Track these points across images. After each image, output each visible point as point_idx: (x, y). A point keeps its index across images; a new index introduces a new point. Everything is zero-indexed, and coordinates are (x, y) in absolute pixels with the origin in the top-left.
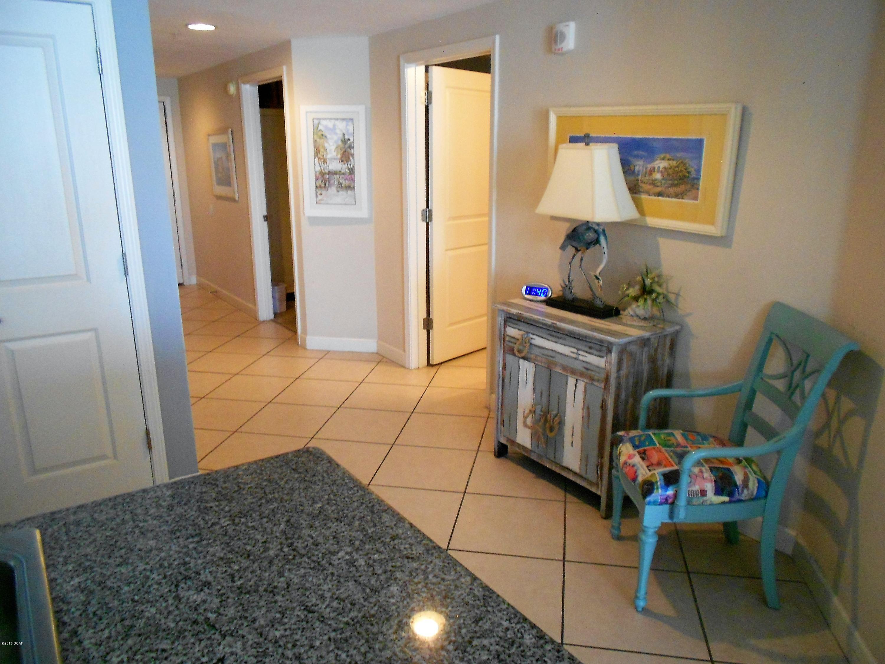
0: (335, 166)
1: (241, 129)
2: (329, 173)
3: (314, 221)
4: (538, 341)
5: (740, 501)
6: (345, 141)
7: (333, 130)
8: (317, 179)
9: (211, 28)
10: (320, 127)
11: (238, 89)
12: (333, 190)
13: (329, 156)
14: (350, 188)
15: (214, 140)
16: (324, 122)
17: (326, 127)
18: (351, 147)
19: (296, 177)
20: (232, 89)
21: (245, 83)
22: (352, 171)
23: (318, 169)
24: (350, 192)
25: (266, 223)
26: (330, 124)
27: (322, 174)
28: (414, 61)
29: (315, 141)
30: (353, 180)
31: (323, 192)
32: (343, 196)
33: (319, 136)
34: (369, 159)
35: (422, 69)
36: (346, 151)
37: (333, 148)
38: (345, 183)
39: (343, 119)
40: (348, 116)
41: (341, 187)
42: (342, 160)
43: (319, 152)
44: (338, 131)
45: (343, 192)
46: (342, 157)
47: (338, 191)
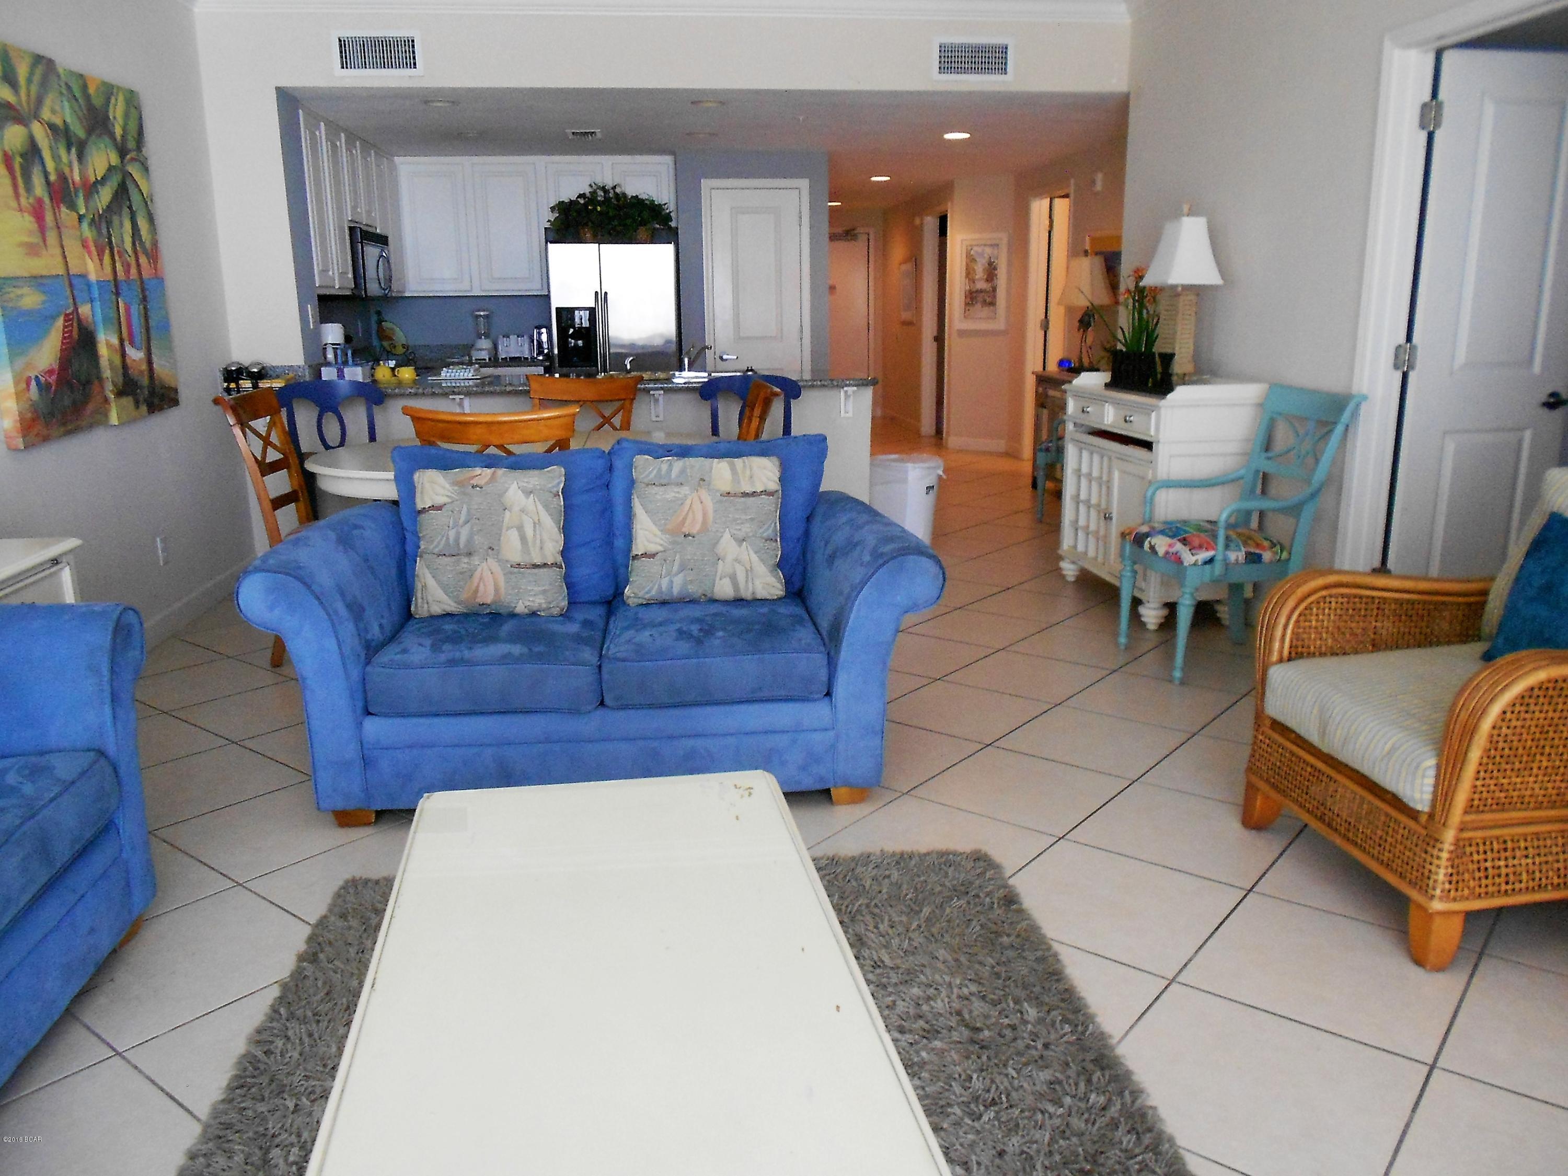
0: (981, 285)
1: (922, 258)
2: (977, 291)
3: (962, 333)
6: (990, 264)
7: (982, 255)
8: (966, 299)
9: (888, 178)
10: (972, 252)
11: (922, 222)
12: (978, 306)
13: (977, 277)
14: (992, 304)
16: (975, 248)
17: (977, 252)
18: (995, 269)
19: (950, 309)
20: (917, 221)
21: (927, 215)
22: (994, 289)
23: (968, 288)
24: (991, 308)
26: (979, 250)
27: (971, 292)
28: (1040, 195)
29: (967, 265)
30: (995, 297)
31: (971, 309)
32: (986, 311)
33: (971, 260)
34: (1009, 280)
35: (1046, 202)
36: (991, 272)
37: (980, 270)
38: (988, 300)
39: (991, 245)
40: (994, 242)
41: (985, 303)
42: (987, 280)
43: (969, 274)
44: (986, 255)
45: (987, 308)
46: (988, 277)
47: (983, 307)
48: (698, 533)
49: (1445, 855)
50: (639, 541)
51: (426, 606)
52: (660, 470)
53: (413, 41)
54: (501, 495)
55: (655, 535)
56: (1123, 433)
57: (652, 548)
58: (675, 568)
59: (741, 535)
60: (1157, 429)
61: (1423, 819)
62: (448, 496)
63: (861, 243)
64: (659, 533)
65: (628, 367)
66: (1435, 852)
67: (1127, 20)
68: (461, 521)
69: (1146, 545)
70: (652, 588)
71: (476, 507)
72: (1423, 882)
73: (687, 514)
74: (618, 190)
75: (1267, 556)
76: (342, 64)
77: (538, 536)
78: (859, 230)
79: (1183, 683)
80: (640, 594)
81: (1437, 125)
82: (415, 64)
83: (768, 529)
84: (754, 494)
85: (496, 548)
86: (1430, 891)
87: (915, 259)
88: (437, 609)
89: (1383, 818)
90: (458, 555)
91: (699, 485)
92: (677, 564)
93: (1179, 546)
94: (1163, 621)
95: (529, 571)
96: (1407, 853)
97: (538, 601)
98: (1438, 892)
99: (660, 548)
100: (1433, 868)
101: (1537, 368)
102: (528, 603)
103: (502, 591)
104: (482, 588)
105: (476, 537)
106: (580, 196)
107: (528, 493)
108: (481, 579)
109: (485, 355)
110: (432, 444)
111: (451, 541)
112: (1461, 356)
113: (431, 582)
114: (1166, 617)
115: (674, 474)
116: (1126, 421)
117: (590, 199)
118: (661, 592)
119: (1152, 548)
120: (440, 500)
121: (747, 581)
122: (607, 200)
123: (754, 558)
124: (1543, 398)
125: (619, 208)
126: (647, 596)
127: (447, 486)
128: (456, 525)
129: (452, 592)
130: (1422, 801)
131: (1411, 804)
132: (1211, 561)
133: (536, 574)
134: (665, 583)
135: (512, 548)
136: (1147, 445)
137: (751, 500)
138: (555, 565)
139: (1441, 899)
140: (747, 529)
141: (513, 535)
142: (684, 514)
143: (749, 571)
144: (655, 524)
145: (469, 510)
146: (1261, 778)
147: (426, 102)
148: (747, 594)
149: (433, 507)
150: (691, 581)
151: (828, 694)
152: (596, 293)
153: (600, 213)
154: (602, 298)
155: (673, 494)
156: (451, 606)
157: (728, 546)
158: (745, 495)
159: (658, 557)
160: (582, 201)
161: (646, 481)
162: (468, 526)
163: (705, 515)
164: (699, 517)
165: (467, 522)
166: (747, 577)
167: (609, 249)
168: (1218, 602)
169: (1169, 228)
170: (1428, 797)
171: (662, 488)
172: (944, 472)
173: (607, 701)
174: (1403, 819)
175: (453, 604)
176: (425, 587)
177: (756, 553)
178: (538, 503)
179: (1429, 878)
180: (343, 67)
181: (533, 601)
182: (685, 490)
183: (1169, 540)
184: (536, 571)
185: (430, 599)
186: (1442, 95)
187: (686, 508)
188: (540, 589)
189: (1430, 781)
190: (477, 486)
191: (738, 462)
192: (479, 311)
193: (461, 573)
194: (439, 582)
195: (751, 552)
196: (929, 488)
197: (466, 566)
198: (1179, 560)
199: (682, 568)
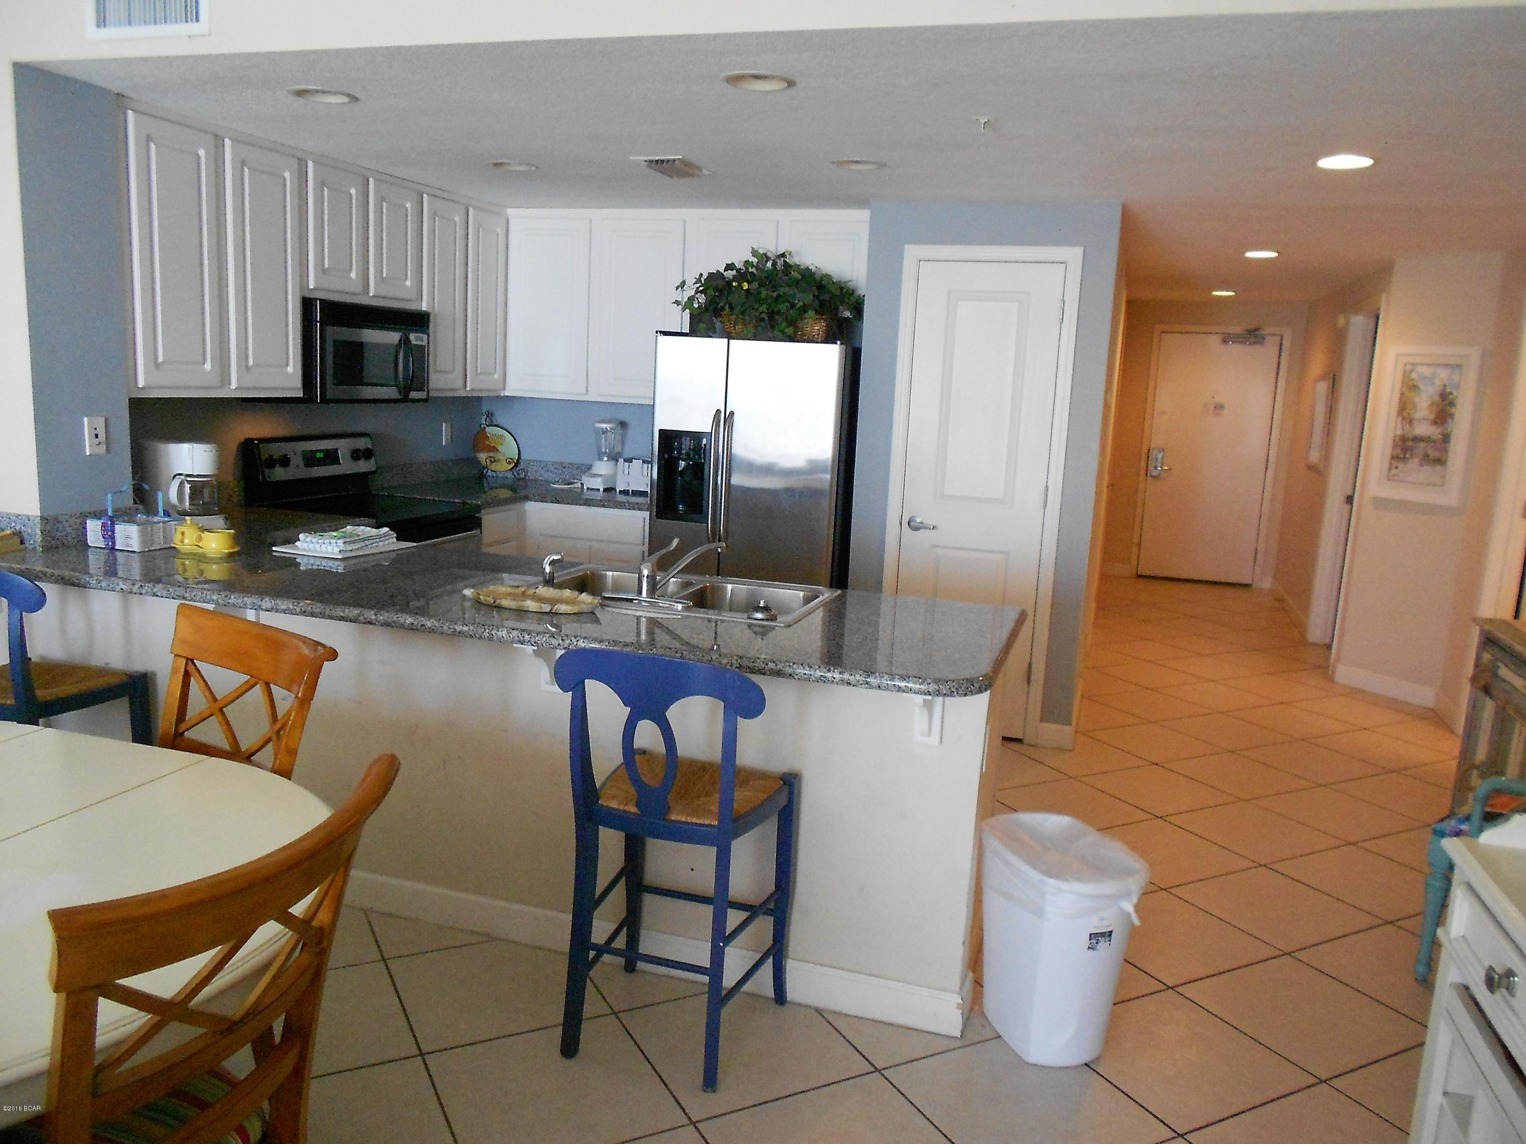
0: (1423, 429)
2: (1415, 439)
3: (1380, 503)
6: (1444, 395)
7: (1430, 380)
8: (1395, 446)
9: (1274, 254)
10: (1414, 375)
11: (1347, 323)
12: (1414, 463)
13: (1418, 416)
14: (1440, 461)
16: (1419, 369)
17: (1421, 376)
18: (1452, 404)
19: (1365, 462)
20: (1341, 321)
21: (1358, 312)
22: (1446, 438)
23: (1399, 432)
24: (1438, 468)
26: (1426, 371)
27: (1403, 439)
29: (1403, 395)
30: (1445, 450)
31: (1401, 465)
32: (1428, 472)
33: (1409, 387)
34: (1475, 422)
36: (1444, 409)
37: (1423, 406)
38: (1433, 454)
39: (1447, 366)
40: (1452, 361)
41: (1426, 459)
42: (1435, 423)
43: (1404, 410)
44: (1437, 382)
45: (1426, 468)
46: (1437, 417)
47: (1422, 465)
63: (1269, 350)
78: (1266, 331)
87: (1334, 379)
106: (729, 267)
117: (740, 272)
152: (718, 411)
153: (749, 293)
154: (725, 419)
160: (730, 274)
172: (1137, 907)
180: (99, 25)
196: (1096, 938)
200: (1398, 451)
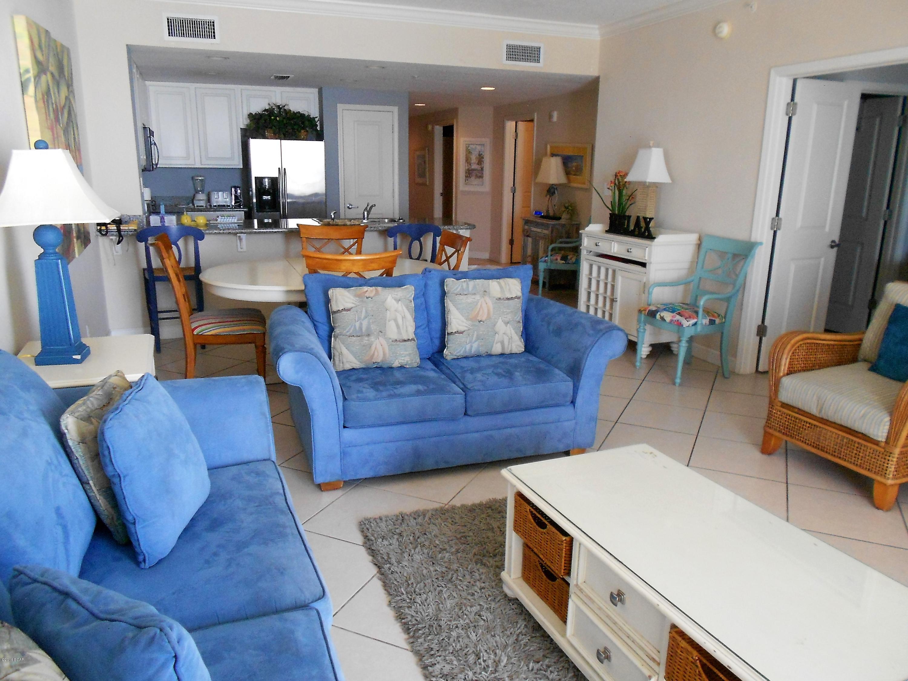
0: (474, 166)
1: (433, 149)
2: (472, 170)
3: (464, 193)
4: (534, 229)
5: (569, 263)
6: (480, 155)
7: (475, 150)
8: (466, 173)
10: (469, 148)
11: (433, 128)
12: (473, 178)
13: (472, 162)
14: (481, 177)
15: (418, 153)
16: (471, 146)
18: (483, 158)
20: (430, 127)
21: (437, 125)
22: (482, 169)
23: (467, 168)
24: (481, 179)
25: (441, 197)
26: (473, 147)
27: (468, 169)
28: (511, 120)
29: (466, 155)
30: (483, 173)
31: (469, 179)
32: (477, 181)
33: (469, 152)
34: (491, 163)
35: (514, 123)
36: (480, 159)
37: (474, 158)
38: (479, 174)
39: (480, 145)
40: (482, 143)
41: (477, 177)
42: (478, 164)
43: (468, 160)
44: (477, 150)
45: (478, 179)
46: (478, 162)
47: (475, 179)
48: (485, 320)
49: (895, 460)
50: (452, 325)
51: (341, 364)
52: (462, 286)
53: (213, 22)
54: (384, 302)
55: (463, 322)
56: (629, 258)
57: (461, 329)
58: (474, 339)
59: (507, 320)
60: (650, 256)
61: (883, 444)
62: (353, 303)
64: (465, 320)
65: (333, 216)
66: (890, 458)
67: (598, 38)
68: (363, 317)
69: (658, 316)
70: (460, 351)
71: (370, 309)
72: (883, 472)
73: (480, 310)
74: (286, 108)
75: (717, 321)
76: (169, 33)
77: (404, 324)
79: (680, 385)
80: (455, 353)
81: (793, 114)
82: (214, 36)
83: (517, 318)
84: (512, 298)
85: (383, 332)
86: (887, 476)
88: (348, 366)
89: (856, 445)
90: (362, 336)
91: (484, 295)
92: (475, 336)
93: (678, 317)
94: (649, 353)
95: (401, 343)
96: (873, 460)
97: (406, 360)
98: (891, 476)
99: (466, 329)
100: (889, 466)
101: (827, 229)
102: (400, 361)
103: (388, 355)
104: (376, 354)
105: (372, 326)
106: (265, 110)
107: (398, 301)
108: (376, 348)
109: (203, 203)
110: (315, 272)
111: (357, 328)
112: (799, 224)
113: (345, 351)
114: (651, 352)
115: (470, 289)
116: (628, 251)
117: (270, 112)
118: (466, 352)
119: (662, 318)
120: (349, 306)
121: (509, 345)
122: (279, 114)
123: (513, 332)
124: (829, 243)
125: (289, 119)
126: (458, 354)
127: (352, 297)
128: (359, 319)
129: (359, 356)
130: (882, 436)
131: (875, 438)
132: (695, 324)
133: (405, 345)
134: (468, 347)
135: (392, 332)
136: (643, 265)
137: (511, 301)
138: (413, 339)
139: (892, 479)
140: (509, 317)
141: (392, 324)
142: (478, 310)
143: (510, 339)
144: (462, 315)
145: (366, 312)
146: (775, 430)
147: (209, 57)
148: (507, 351)
149: (344, 310)
150: (482, 345)
151: (573, 402)
152: (279, 168)
153: (279, 121)
154: (283, 172)
155: (471, 299)
156: (357, 364)
157: (500, 326)
158: (508, 299)
159: (465, 333)
161: (455, 292)
162: (366, 320)
163: (488, 310)
164: (486, 311)
165: (366, 317)
166: (509, 342)
167: (286, 143)
168: (672, 342)
169: (642, 153)
170: (885, 435)
171: (466, 296)
173: (469, 412)
174: (869, 445)
175: (358, 363)
176: (341, 354)
177: (514, 329)
178: (403, 306)
179: (886, 470)
180: (169, 36)
181: (403, 360)
182: (477, 297)
183: (672, 314)
184: (405, 343)
185: (345, 360)
186: (796, 99)
187: (479, 306)
188: (407, 353)
189: (887, 427)
190: (369, 297)
191: (501, 281)
192: (198, 177)
193: (364, 346)
194: (352, 352)
195: (512, 329)
197: (366, 342)
198: (680, 324)
199: (478, 338)
200: (467, 174)
